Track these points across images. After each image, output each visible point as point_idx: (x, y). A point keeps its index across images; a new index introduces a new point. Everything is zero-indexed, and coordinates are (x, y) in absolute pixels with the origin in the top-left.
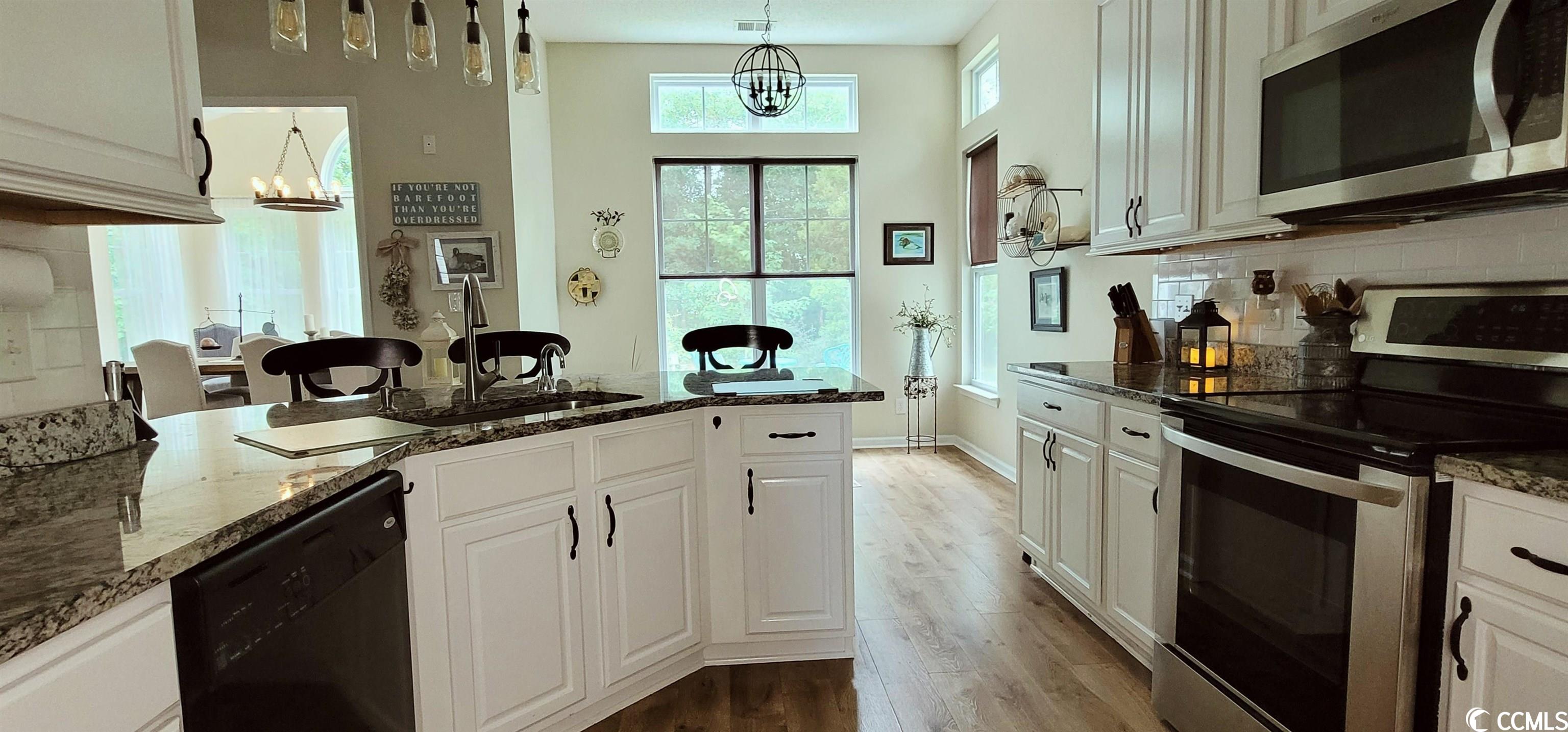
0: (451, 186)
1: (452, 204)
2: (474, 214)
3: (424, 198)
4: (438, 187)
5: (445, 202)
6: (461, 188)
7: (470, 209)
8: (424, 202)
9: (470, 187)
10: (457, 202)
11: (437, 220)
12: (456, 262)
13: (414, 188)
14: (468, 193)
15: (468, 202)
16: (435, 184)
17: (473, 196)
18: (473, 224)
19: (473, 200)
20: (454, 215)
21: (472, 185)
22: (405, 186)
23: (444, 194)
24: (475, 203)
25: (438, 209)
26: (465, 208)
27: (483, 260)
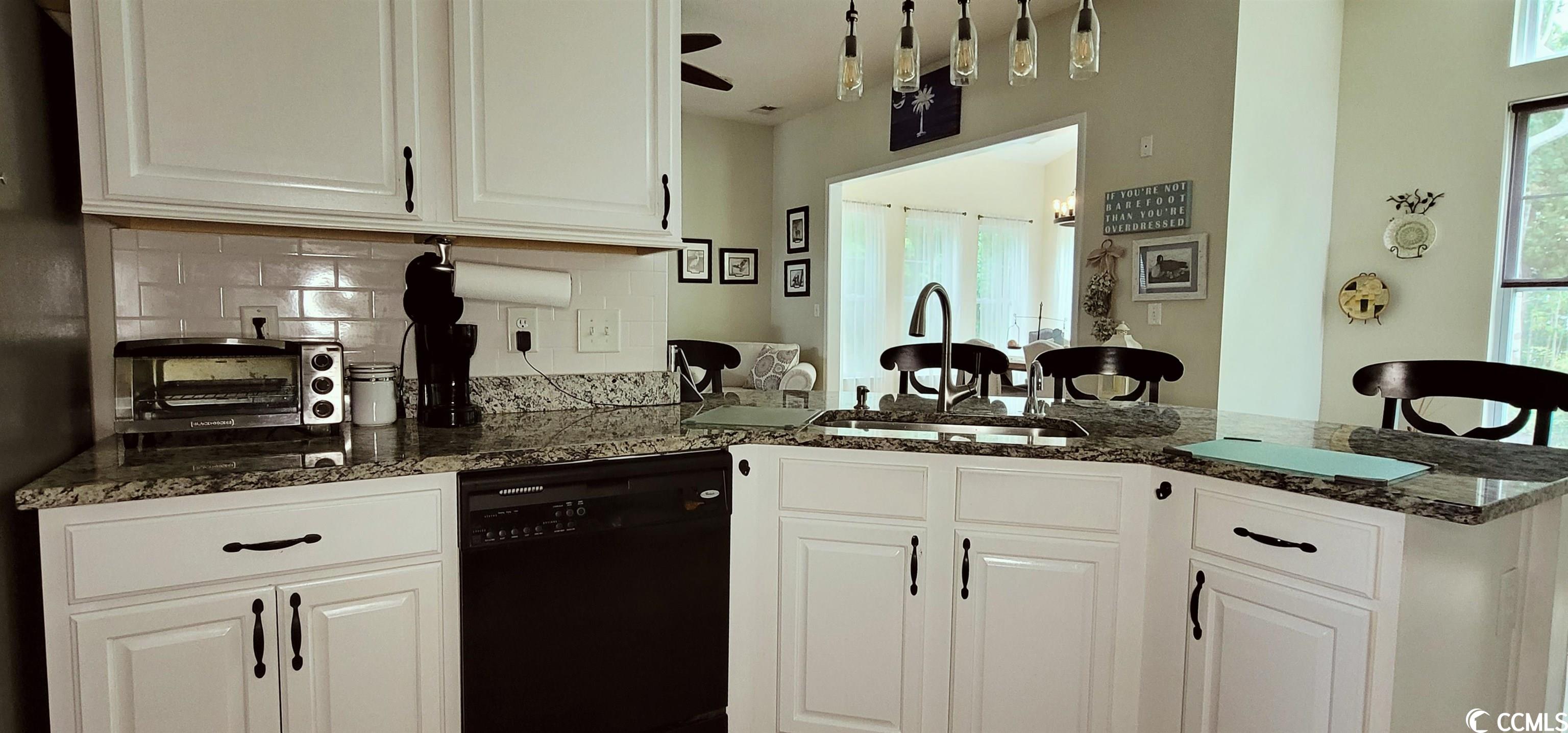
0: (1161, 187)
1: (1160, 207)
2: (1183, 216)
3: (1134, 204)
4: (1148, 191)
5: (1154, 207)
6: (1171, 189)
7: (1178, 212)
8: (1133, 210)
9: (1180, 187)
10: (1165, 204)
11: (1143, 226)
12: (1159, 270)
13: (1126, 195)
14: (1177, 194)
15: (1177, 204)
16: (1145, 188)
17: (1183, 196)
18: (1180, 228)
19: (1182, 200)
20: (1161, 219)
21: (1183, 184)
22: (1118, 194)
23: (1153, 197)
24: (1184, 204)
25: (1146, 215)
26: (1173, 211)
27: (1187, 267)
